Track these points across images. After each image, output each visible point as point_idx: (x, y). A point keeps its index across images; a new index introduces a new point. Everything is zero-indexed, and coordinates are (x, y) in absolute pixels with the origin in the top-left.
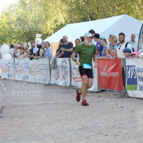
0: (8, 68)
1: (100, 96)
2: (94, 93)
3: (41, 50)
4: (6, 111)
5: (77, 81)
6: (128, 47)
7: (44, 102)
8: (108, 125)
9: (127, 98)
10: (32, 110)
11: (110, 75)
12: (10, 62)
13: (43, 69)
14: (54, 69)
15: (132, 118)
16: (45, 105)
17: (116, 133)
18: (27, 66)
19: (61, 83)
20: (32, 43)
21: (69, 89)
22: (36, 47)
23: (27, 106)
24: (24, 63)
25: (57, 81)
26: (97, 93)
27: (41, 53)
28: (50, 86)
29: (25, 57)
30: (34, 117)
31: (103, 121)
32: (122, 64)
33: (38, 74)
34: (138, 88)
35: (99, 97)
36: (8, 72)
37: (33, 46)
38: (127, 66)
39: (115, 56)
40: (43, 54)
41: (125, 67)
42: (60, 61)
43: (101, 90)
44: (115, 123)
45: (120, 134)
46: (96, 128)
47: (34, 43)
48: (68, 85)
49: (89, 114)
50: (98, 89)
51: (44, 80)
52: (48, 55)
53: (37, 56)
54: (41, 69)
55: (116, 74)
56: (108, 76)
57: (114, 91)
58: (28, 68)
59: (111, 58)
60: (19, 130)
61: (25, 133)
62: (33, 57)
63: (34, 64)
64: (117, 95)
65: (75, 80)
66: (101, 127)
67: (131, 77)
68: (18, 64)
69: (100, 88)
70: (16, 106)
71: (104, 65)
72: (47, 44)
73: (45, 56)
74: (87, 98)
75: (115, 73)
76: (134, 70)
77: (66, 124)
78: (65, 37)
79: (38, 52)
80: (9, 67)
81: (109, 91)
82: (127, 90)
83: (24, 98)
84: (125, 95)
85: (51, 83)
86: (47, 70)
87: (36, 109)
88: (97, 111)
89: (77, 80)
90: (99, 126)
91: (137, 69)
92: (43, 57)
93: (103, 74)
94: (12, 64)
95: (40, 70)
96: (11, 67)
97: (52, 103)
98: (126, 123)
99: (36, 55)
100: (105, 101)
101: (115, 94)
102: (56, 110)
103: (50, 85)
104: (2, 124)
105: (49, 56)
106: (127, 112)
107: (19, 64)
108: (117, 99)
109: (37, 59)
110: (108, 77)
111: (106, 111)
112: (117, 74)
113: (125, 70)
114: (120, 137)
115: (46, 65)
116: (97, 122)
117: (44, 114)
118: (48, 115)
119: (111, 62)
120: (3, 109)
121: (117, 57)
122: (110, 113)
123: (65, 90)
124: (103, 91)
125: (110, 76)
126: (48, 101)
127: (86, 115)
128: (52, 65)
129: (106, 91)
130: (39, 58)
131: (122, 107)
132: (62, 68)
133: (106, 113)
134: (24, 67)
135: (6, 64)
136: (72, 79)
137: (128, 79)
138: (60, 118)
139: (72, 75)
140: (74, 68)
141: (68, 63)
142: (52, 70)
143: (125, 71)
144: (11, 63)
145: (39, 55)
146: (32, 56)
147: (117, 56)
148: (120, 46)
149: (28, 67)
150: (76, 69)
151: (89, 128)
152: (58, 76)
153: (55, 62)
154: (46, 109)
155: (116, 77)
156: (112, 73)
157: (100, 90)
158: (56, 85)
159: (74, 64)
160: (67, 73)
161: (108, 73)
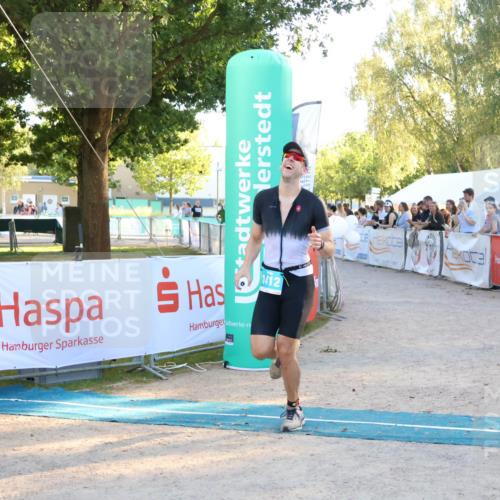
2: (482, 291)
5: (452, 269)
13: (393, 246)
14: (412, 246)
18: (366, 238)
19: (423, 269)
21: (438, 281)
25: (416, 266)
26: (488, 292)
27: (391, 220)
28: (404, 274)
35: (492, 297)
40: (395, 221)
42: (423, 235)
43: (495, 286)
48: (436, 273)
50: (489, 285)
51: (394, 263)
54: (390, 246)
58: (367, 241)
60: (380, 342)
63: (379, 237)
65: (449, 267)
69: (492, 282)
70: (361, 302)
77: (455, 339)
79: (387, 218)
85: (407, 268)
86: (400, 247)
87: (396, 310)
89: (452, 267)
103: (404, 272)
109: (385, 228)
115: (400, 239)
118: (419, 321)
123: (431, 282)
128: (409, 240)
132: (427, 246)
136: (444, 264)
139: (444, 259)
140: (448, 248)
141: (438, 239)
142: (409, 248)
145: (387, 223)
151: (495, 348)
152: (419, 259)
153: (415, 236)
157: (491, 287)
158: (414, 273)
159: (449, 244)
160: (435, 254)
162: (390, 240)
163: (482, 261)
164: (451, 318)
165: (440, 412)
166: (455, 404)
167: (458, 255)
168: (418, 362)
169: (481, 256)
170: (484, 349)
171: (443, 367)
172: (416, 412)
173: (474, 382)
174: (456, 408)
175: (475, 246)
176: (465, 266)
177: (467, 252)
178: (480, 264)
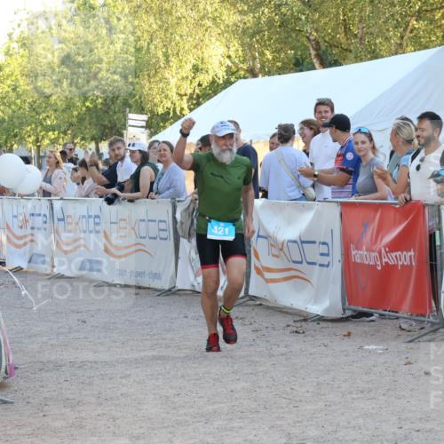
0: (29, 231)
1: (349, 334)
2: (330, 324)
3: (147, 171)
4: (21, 382)
5: (268, 281)
7: (155, 353)
8: (378, 436)
10: (111, 379)
11: (387, 260)
12: (37, 212)
13: (150, 238)
14: (189, 237)
16: (158, 361)
18: (97, 224)
20: (115, 147)
21: (241, 309)
22: (128, 159)
23: (95, 366)
24: (84, 217)
26: (341, 325)
27: (145, 181)
28: (176, 298)
29: (87, 196)
30: (117, 402)
31: (361, 421)
35: (344, 336)
36: (28, 246)
37: (117, 156)
39: (403, 195)
40: (152, 184)
41: (437, 233)
43: (355, 311)
44: (401, 428)
47: (119, 145)
49: (309, 395)
50: (344, 310)
51: (157, 276)
52: (169, 188)
53: (131, 192)
54: (144, 238)
55: (406, 258)
56: (379, 263)
57: (397, 318)
58: (98, 232)
59: (390, 200)
62: (116, 196)
63: (121, 220)
64: (409, 331)
65: (262, 276)
68: (63, 220)
69: (350, 304)
70: (57, 366)
71: (365, 226)
72: (165, 150)
73: (158, 193)
74: (305, 339)
75: (405, 253)
77: (232, 429)
79: (136, 177)
80: (33, 228)
81: (381, 315)
83: (86, 338)
85: (179, 286)
86: (166, 239)
87: (126, 377)
88: (339, 387)
89: (268, 275)
90: (346, 438)
92: (153, 194)
93: (361, 255)
94: (44, 219)
95: (143, 241)
96: (39, 229)
97: (182, 355)
98: (438, 429)
99: (128, 186)
100: (366, 350)
101: (404, 326)
102: (196, 380)
103: (174, 293)
104: (9, 428)
105: (171, 190)
107: (69, 220)
108: (411, 345)
109: (131, 201)
110: (379, 268)
111: (371, 386)
112: (410, 257)
113: (438, 243)
115: (164, 221)
116: (338, 425)
117: (154, 394)
118: (167, 397)
119: (391, 214)
120: (11, 376)
121: (411, 199)
122: (384, 395)
124: (360, 315)
125: (386, 263)
126: (169, 347)
127: (301, 401)
128: (182, 223)
130: (138, 198)
133: (372, 394)
134: (85, 229)
135: (21, 218)
136: (253, 272)
138: (211, 408)
139: (253, 258)
140: (259, 236)
142: (183, 242)
143: (438, 248)
144: (40, 215)
145: (136, 188)
146: (114, 190)
147: (410, 193)
149: (98, 228)
150: (266, 238)
153: (193, 211)
154: (160, 377)
155: (407, 269)
156: (393, 254)
157: (349, 313)
158: (195, 293)
159: (259, 221)
161: (380, 253)
162: (143, 225)
163: (325, 260)
164: (240, 385)
167: (279, 248)
169: (324, 249)
175: (309, 229)
176: (293, 273)
177: (295, 242)
178: (321, 265)
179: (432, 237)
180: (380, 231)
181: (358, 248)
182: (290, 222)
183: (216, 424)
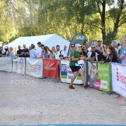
2: (40, 79)
3: (7, 52)
5: (29, 71)
6: (62, 53)
8: (55, 98)
9: (61, 83)
15: (68, 94)
17: (62, 103)
19: (19, 71)
22: (4, 50)
25: (16, 71)
26: (42, 79)
31: (52, 96)
32: (58, 63)
33: (4, 66)
34: (67, 77)
35: (43, 81)
38: (62, 64)
40: (8, 54)
44: (59, 97)
45: (64, 104)
46: (49, 100)
48: (23, 73)
60: (3, 99)
61: (7, 101)
62: (2, 56)
64: (54, 81)
66: (52, 99)
67: (64, 71)
69: (44, 75)
71: (47, 63)
73: (9, 56)
76: (66, 67)
77: (30, 97)
78: (25, 45)
79: (5, 53)
81: (49, 78)
82: (61, 78)
84: (59, 81)
85: (13, 71)
87: (9, 87)
91: (68, 67)
100: (48, 84)
106: (64, 91)
108: (55, 83)
109: (4, 57)
111: (51, 90)
113: (60, 66)
114: (64, 106)
116: (48, 96)
118: (17, 91)
119: (52, 61)
122: (54, 91)
124: (45, 78)
127: (40, 92)
129: (47, 78)
131: (60, 88)
132: (20, 63)
136: (26, 70)
137: (61, 72)
139: (26, 67)
141: (24, 60)
145: (5, 55)
148: (57, 53)
151: (44, 99)
152: (17, 68)
155: (54, 70)
157: (43, 77)
159: (28, 61)
160: (23, 66)
161: (50, 67)
162: (6, 61)
163: (40, 68)
165: (25, 124)
166: (30, 120)
168: (17, 106)
169: (40, 67)
170: (40, 100)
171: (26, 107)
172: (16, 124)
173: (37, 112)
174: (30, 122)
175: (37, 63)
176: (34, 70)
177: (34, 65)
178: (39, 69)
179: (59, 65)
180: (50, 64)
181: (46, 67)
182: (34, 62)
183: (27, 96)
